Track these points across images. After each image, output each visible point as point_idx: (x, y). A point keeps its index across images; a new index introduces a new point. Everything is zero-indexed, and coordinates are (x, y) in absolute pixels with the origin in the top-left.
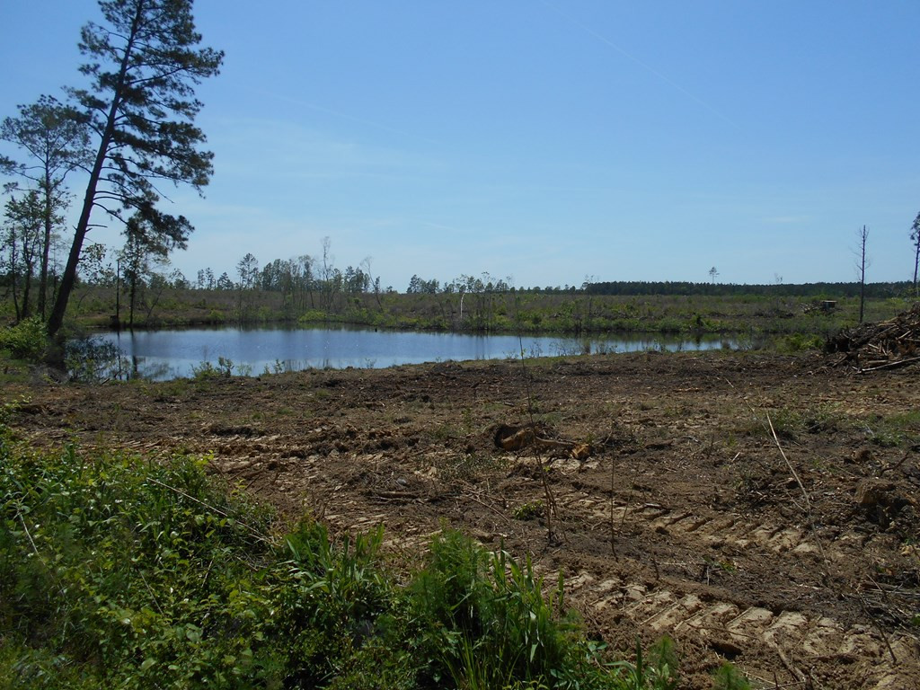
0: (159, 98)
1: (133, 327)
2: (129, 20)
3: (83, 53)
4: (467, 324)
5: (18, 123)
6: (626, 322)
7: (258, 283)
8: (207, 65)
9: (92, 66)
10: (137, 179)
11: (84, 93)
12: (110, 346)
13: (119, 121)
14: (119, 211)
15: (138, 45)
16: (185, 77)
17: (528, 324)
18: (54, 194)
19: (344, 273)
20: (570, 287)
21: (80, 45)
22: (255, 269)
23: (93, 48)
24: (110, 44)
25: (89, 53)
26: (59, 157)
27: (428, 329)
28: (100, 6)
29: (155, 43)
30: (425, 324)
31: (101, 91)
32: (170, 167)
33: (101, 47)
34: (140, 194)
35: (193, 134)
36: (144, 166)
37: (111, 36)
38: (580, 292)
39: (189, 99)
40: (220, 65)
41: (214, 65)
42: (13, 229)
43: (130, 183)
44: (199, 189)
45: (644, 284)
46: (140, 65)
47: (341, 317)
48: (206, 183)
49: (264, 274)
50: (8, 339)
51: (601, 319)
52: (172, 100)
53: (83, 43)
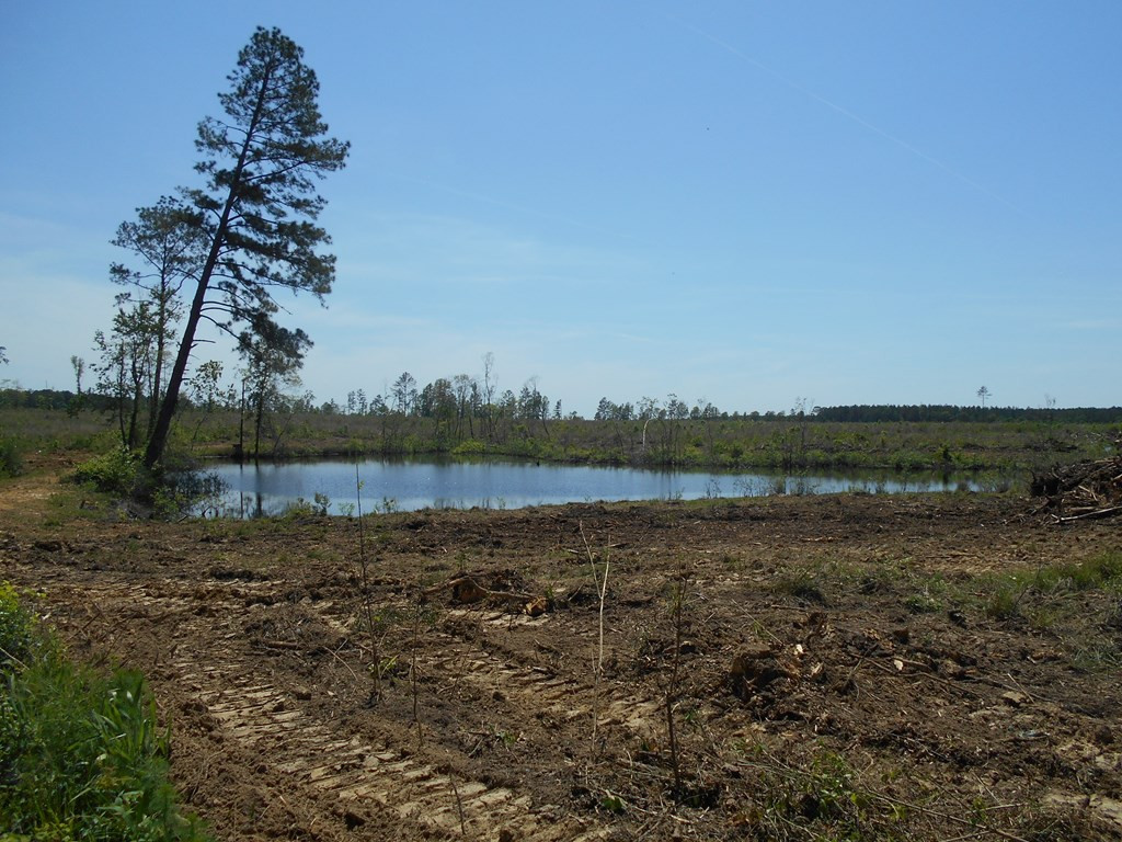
0: (278, 196)
1: (259, 458)
2: (250, 112)
3: (200, 150)
4: (650, 457)
5: (135, 227)
6: (851, 456)
7: (417, 408)
8: (332, 157)
9: (208, 164)
10: (253, 287)
11: (199, 192)
12: (215, 478)
13: (233, 223)
14: (229, 323)
15: (257, 139)
16: (307, 172)
17: (726, 458)
18: (168, 305)
19: (518, 396)
20: (797, 412)
21: (197, 142)
22: (413, 391)
23: (211, 145)
24: (228, 139)
25: (206, 149)
26: (175, 264)
27: (603, 463)
28: (220, 99)
29: (277, 136)
30: (599, 457)
31: (217, 189)
32: (290, 273)
33: (218, 143)
34: (256, 303)
35: (315, 235)
36: (261, 272)
37: (229, 130)
38: (811, 418)
39: (310, 196)
40: (346, 158)
41: (340, 157)
42: (122, 346)
43: (244, 292)
44: (320, 297)
45: (893, 407)
46: (259, 160)
47: (503, 448)
48: (329, 291)
49: (424, 396)
50: (95, 470)
51: (818, 452)
52: (291, 198)
53: (200, 140)
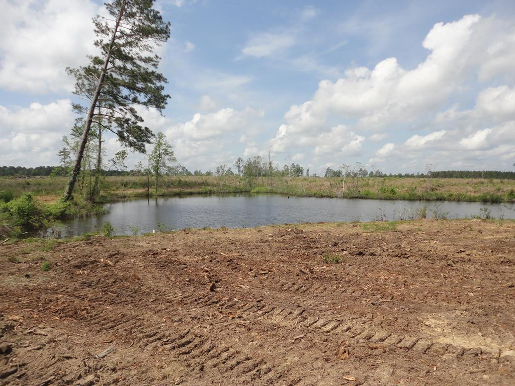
1: (157, 196)
3: (96, 35)
9: (100, 41)
13: (109, 71)
15: (121, 25)
19: (290, 167)
23: (103, 31)
24: (109, 26)
25: (99, 34)
28: (106, 6)
33: (106, 30)
37: (109, 22)
38: (427, 177)
39: (151, 55)
40: (169, 32)
41: (166, 32)
44: (160, 111)
48: (164, 107)
53: (97, 30)
